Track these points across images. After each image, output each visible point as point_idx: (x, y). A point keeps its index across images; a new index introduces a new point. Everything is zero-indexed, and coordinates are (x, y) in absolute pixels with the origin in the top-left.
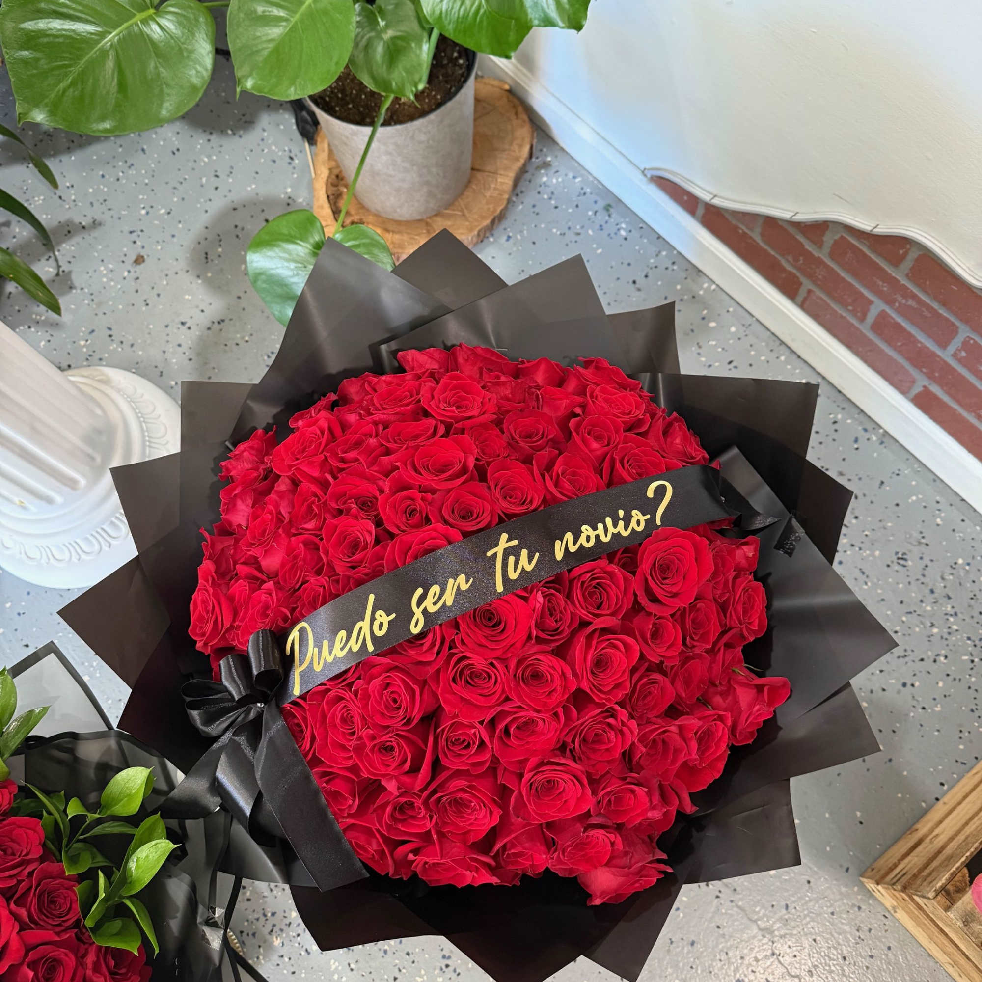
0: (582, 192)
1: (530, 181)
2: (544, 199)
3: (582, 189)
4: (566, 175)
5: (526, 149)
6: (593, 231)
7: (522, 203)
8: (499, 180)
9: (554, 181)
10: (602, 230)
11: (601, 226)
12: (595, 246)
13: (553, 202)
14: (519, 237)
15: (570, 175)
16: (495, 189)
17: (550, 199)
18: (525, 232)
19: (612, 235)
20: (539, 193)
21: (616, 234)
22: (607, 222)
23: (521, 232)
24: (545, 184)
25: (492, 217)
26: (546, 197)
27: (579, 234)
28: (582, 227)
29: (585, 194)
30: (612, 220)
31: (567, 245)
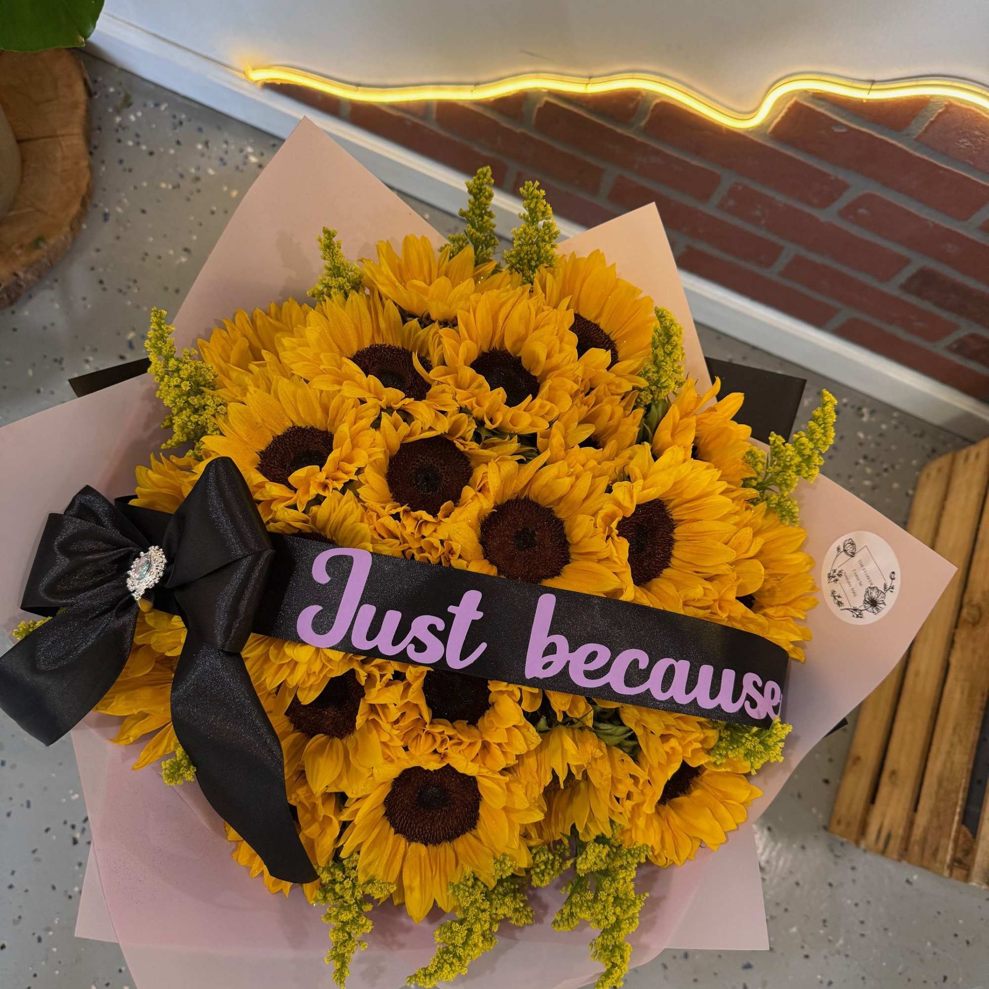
0: (176, 121)
1: (100, 129)
2: (128, 147)
3: (174, 117)
4: (145, 105)
5: (80, 88)
6: (214, 169)
7: (103, 162)
8: (63, 144)
9: (133, 118)
10: (225, 164)
11: (222, 160)
12: (225, 189)
13: (144, 148)
14: (119, 210)
15: (151, 104)
16: (64, 158)
17: (138, 144)
18: (126, 200)
19: (241, 167)
20: (119, 141)
21: (245, 163)
22: (226, 152)
23: (119, 202)
24: (122, 127)
25: (80, 199)
26: (130, 143)
27: (197, 179)
28: (198, 169)
29: (181, 123)
30: (233, 147)
31: (188, 199)
